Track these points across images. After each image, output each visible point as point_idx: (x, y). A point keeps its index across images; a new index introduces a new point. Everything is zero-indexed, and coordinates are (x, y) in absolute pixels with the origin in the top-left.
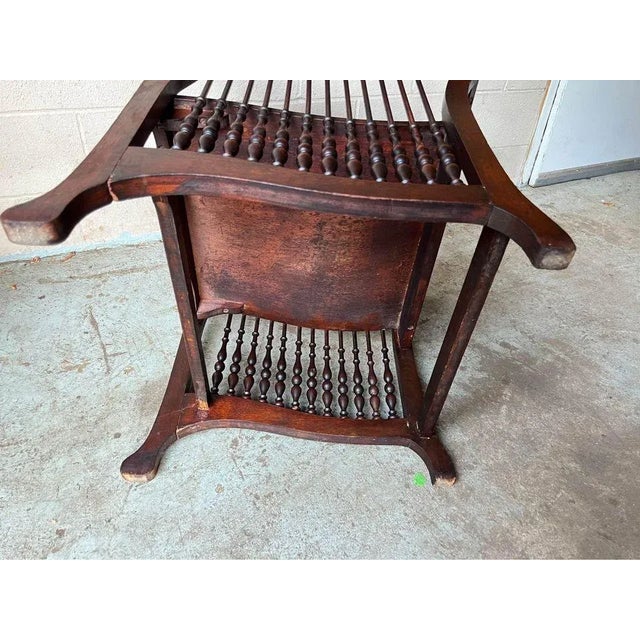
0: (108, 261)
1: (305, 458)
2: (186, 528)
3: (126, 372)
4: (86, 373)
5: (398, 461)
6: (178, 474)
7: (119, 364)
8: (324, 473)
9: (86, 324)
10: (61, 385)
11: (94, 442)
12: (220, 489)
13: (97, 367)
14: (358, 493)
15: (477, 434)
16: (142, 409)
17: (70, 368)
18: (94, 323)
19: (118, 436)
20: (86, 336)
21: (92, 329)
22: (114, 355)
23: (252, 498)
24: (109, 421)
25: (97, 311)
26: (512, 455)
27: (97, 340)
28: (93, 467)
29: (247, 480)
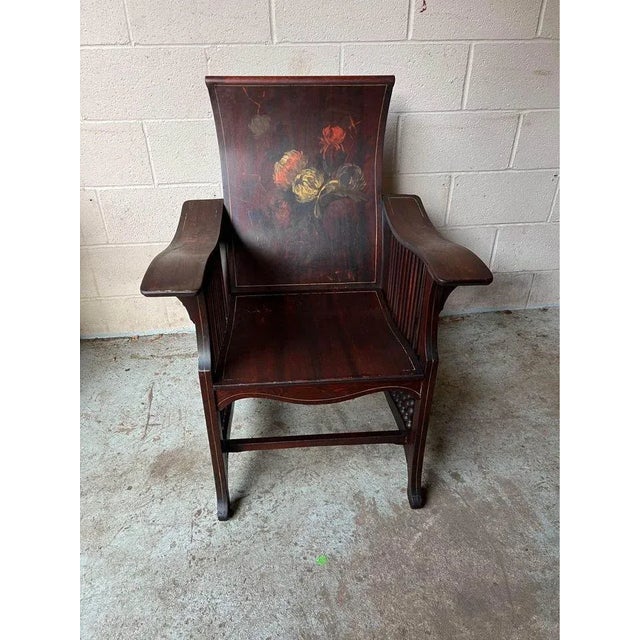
0: (180, 344)
1: (239, 538)
2: (141, 567)
3: (155, 440)
4: (130, 436)
5: (305, 558)
6: (153, 527)
7: (153, 433)
8: (247, 553)
9: (146, 396)
10: (113, 441)
11: (114, 490)
12: (173, 545)
13: (139, 432)
14: (262, 576)
15: (381, 553)
16: (153, 472)
17: (123, 430)
18: (151, 396)
19: (130, 488)
20: (142, 407)
21: (147, 402)
22: (153, 425)
23: (190, 558)
24: (130, 476)
25: (157, 386)
26: (400, 578)
27: (147, 411)
28: (106, 508)
29: (194, 544)
